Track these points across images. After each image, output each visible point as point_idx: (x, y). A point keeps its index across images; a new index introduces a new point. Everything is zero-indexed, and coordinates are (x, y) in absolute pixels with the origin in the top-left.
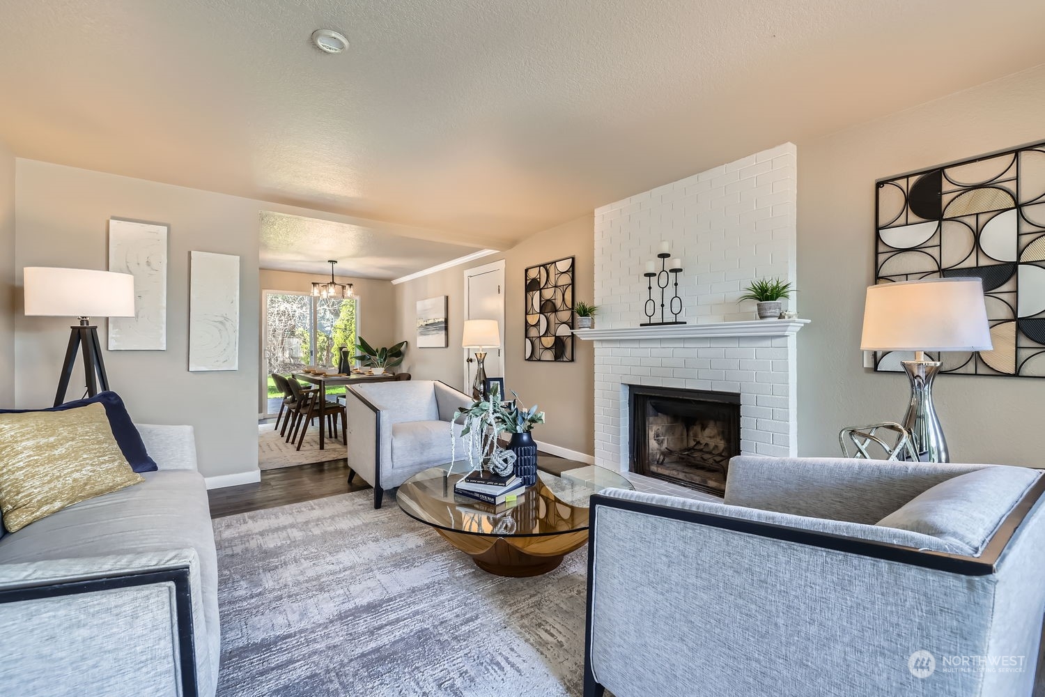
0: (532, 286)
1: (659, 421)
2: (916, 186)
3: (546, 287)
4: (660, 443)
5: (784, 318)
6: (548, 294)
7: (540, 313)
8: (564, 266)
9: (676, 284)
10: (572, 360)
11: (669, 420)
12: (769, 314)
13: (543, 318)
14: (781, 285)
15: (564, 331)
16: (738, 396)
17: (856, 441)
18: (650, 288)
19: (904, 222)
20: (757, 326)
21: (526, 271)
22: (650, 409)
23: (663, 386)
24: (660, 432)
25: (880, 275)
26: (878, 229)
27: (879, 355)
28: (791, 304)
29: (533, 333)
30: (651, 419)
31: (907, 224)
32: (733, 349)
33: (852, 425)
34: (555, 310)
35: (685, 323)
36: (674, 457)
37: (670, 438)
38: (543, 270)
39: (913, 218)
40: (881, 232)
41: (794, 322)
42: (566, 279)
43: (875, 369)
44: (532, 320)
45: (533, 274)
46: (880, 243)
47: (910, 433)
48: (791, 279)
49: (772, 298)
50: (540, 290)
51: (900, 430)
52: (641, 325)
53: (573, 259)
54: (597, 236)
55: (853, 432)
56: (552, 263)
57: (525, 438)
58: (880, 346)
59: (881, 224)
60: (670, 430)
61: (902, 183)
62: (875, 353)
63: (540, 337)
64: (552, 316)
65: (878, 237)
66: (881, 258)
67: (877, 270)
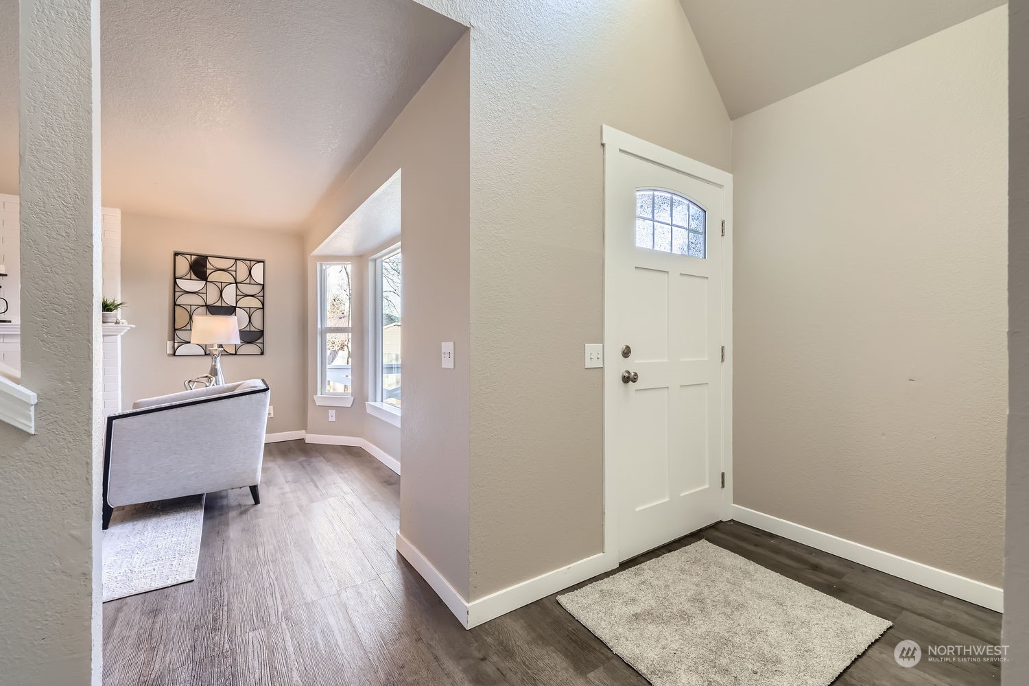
2: (195, 261)
5: (117, 323)
12: (109, 321)
14: (115, 303)
19: (189, 278)
25: (177, 303)
26: (175, 278)
27: (177, 347)
28: (120, 314)
39: (193, 277)
40: (177, 280)
41: (125, 325)
43: (174, 355)
46: (176, 286)
49: (111, 310)
55: (190, 381)
59: (177, 276)
61: (188, 257)
65: (175, 283)
66: (177, 294)
67: (175, 303)
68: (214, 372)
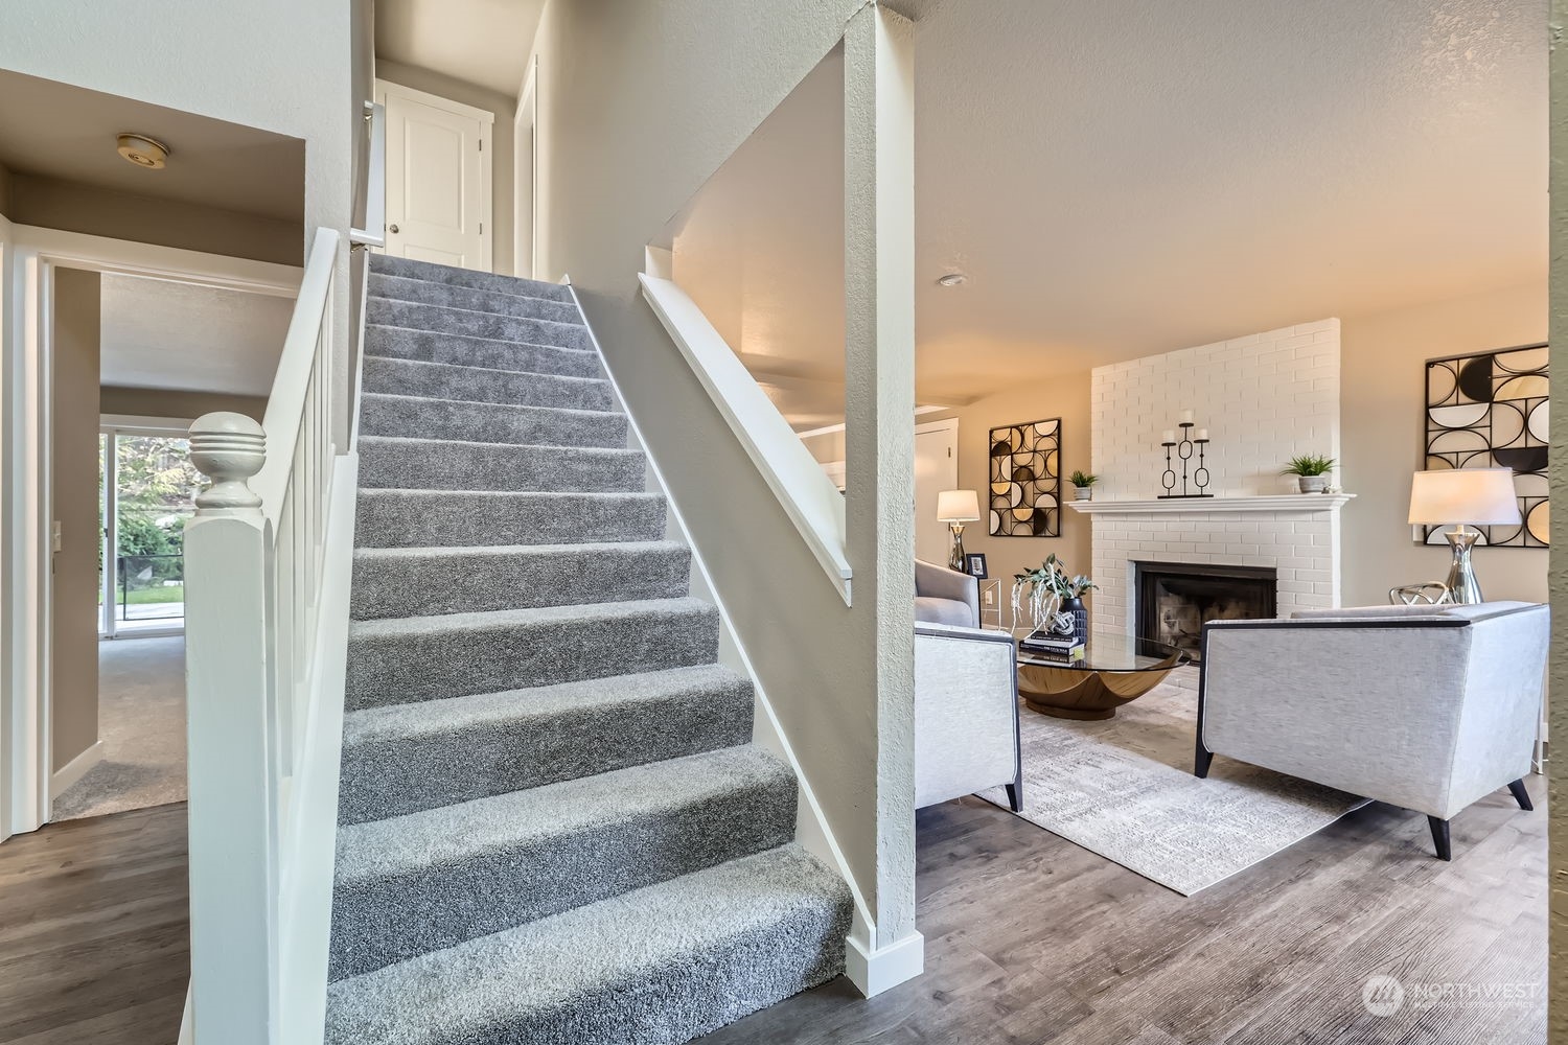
0: (999, 449)
1: (1170, 602)
2: (1467, 369)
3: (1020, 451)
4: (1171, 626)
5: (1328, 492)
6: (1023, 459)
7: (1012, 481)
8: (1048, 428)
9: (1202, 456)
10: (1058, 535)
11: (1181, 601)
12: (1312, 488)
13: (1016, 489)
14: (1325, 461)
15: (1047, 502)
16: (1274, 571)
17: (1405, 599)
18: (1169, 458)
19: (1455, 402)
20: (1297, 500)
21: (991, 432)
22: (1160, 588)
23: (1183, 562)
24: (1171, 613)
25: (1430, 452)
26: (1428, 407)
27: (1429, 529)
28: (1334, 478)
29: (1001, 503)
30: (1162, 599)
31: (1457, 405)
32: (1269, 523)
33: (1401, 585)
34: (1032, 478)
35: (1212, 496)
36: (1187, 641)
37: (1182, 621)
38: (1016, 434)
39: (1463, 398)
40: (1430, 410)
41: (1339, 496)
42: (1050, 444)
43: (1425, 543)
44: (1000, 489)
45: (1001, 436)
46: (1430, 421)
47: (1451, 591)
48: (1334, 454)
49: (1315, 473)
50: (1012, 455)
51: (1442, 588)
52: (1159, 497)
53: (1059, 421)
54: (1095, 398)
55: (1401, 591)
56: (1030, 425)
57: (1077, 602)
58: (1430, 521)
59: (1431, 402)
60: (1182, 612)
61: (1453, 364)
62: (1425, 526)
63: (1011, 509)
64: (1029, 486)
65: (1427, 415)
66: (1431, 436)
67: (1427, 447)
68: (1456, 580)
